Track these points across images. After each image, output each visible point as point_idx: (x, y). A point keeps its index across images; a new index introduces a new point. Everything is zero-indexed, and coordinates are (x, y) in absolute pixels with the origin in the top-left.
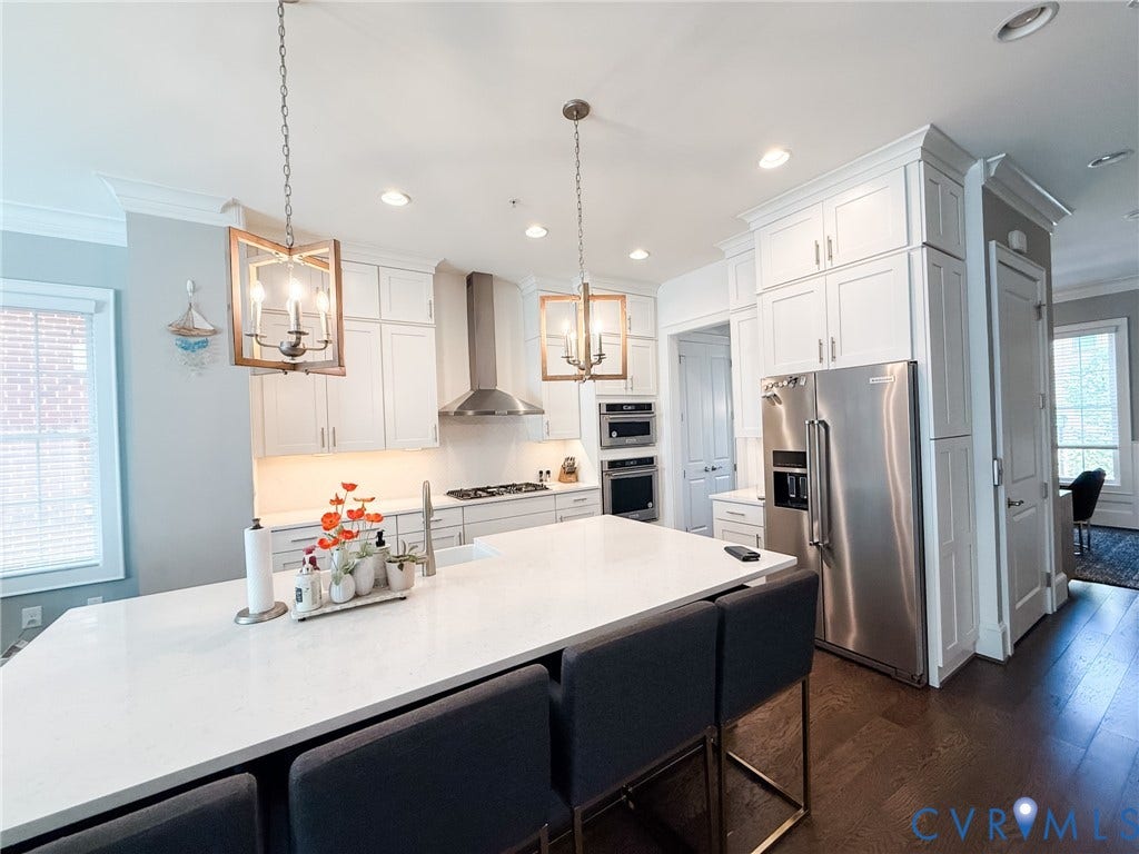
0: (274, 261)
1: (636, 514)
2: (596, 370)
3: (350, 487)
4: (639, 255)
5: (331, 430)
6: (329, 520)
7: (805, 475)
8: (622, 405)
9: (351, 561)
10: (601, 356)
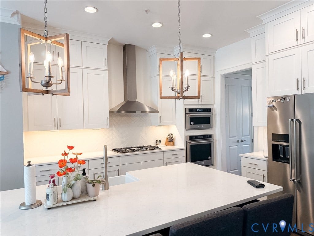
0: (39, 43)
1: (203, 162)
2: (185, 94)
3: (71, 148)
4: (207, 36)
5: (59, 119)
6: (62, 163)
7: (289, 146)
8: (196, 109)
9: (71, 183)
10: (188, 87)
